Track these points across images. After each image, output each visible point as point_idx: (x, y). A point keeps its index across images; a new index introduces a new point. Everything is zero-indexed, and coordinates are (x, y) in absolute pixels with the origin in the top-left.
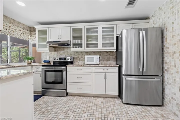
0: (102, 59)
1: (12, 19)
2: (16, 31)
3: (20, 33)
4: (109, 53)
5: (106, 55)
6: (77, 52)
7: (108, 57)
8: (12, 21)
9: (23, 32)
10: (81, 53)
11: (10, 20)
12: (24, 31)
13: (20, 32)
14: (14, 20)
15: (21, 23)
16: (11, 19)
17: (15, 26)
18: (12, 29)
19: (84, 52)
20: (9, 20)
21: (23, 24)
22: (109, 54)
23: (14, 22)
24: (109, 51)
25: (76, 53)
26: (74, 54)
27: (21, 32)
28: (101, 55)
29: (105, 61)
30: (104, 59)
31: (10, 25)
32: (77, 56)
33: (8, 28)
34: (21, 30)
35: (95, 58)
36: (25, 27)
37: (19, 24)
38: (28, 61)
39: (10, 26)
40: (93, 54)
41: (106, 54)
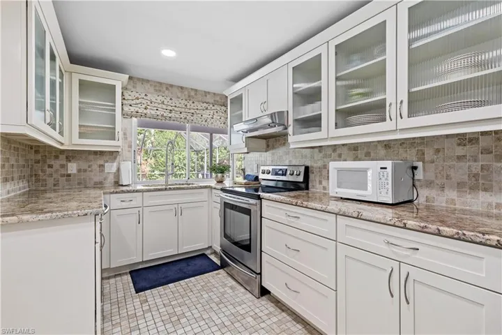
0: (431, 176)
1: (192, 89)
2: (198, 112)
3: (206, 114)
4: (484, 142)
5: (460, 158)
6: (320, 147)
7: (476, 167)
8: (193, 93)
9: (212, 112)
10: (334, 150)
11: (189, 92)
12: (213, 108)
13: (204, 112)
14: (196, 90)
15: (209, 93)
16: (190, 90)
17: (196, 103)
18: (190, 109)
19: (343, 145)
20: (186, 93)
21: (214, 94)
22: (487, 151)
23: (196, 94)
24: (483, 133)
25: (316, 150)
26: (312, 157)
27: (208, 111)
28: (427, 158)
29: (451, 187)
30: (448, 177)
31: (186, 103)
32: (320, 164)
33: (183, 110)
34: (207, 109)
35: (369, 173)
36: (218, 98)
37: (206, 96)
38: (217, 176)
39: (186, 106)
40: (382, 152)
41: (460, 151)
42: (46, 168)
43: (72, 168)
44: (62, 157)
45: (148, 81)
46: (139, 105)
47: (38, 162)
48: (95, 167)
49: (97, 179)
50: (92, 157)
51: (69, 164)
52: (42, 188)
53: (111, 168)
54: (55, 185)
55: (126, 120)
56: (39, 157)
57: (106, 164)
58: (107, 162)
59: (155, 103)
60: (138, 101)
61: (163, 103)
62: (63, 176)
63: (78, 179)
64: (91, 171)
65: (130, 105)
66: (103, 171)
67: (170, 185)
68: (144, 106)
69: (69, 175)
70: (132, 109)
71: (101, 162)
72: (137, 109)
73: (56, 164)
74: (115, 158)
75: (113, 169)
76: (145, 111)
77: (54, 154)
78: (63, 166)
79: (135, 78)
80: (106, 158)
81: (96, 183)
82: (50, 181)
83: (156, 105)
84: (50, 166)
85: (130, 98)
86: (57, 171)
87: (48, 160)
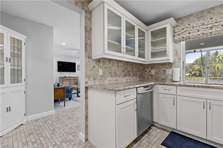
42: (145, 72)
43: (153, 72)
44: (150, 67)
45: (192, 15)
46: (185, 33)
47: (142, 70)
48: (162, 71)
49: (163, 77)
50: (160, 67)
51: (152, 70)
52: (144, 80)
53: (169, 72)
54: (147, 79)
55: (177, 45)
56: (143, 68)
57: (167, 70)
58: (167, 68)
59: (196, 27)
60: (183, 31)
61: (203, 24)
62: (150, 75)
63: (155, 77)
64: (160, 73)
65: (179, 35)
66: (165, 73)
67: (209, 84)
68: (187, 32)
69: (152, 75)
70: (180, 37)
71: (164, 69)
72: (182, 36)
73: (148, 70)
74: (171, 66)
75: (170, 72)
76: (188, 35)
77: (147, 66)
78: (150, 71)
79: (182, 18)
80: (167, 66)
81: (162, 79)
82: (146, 77)
83: (197, 28)
84: (146, 71)
85: (178, 30)
86: (148, 73)
87: (145, 69)
